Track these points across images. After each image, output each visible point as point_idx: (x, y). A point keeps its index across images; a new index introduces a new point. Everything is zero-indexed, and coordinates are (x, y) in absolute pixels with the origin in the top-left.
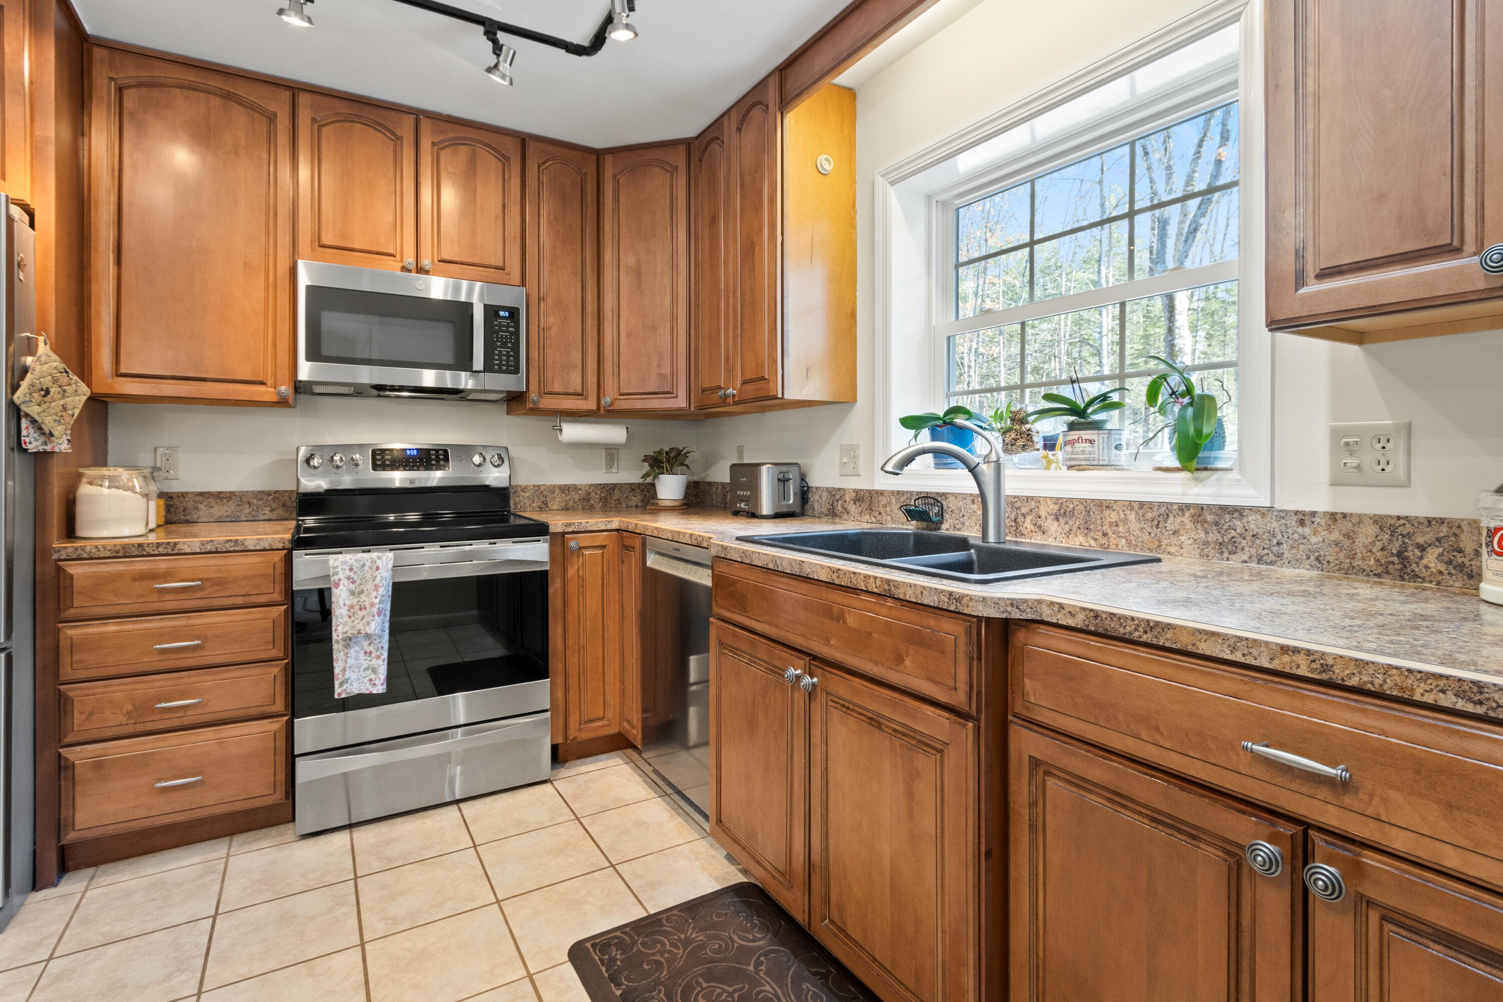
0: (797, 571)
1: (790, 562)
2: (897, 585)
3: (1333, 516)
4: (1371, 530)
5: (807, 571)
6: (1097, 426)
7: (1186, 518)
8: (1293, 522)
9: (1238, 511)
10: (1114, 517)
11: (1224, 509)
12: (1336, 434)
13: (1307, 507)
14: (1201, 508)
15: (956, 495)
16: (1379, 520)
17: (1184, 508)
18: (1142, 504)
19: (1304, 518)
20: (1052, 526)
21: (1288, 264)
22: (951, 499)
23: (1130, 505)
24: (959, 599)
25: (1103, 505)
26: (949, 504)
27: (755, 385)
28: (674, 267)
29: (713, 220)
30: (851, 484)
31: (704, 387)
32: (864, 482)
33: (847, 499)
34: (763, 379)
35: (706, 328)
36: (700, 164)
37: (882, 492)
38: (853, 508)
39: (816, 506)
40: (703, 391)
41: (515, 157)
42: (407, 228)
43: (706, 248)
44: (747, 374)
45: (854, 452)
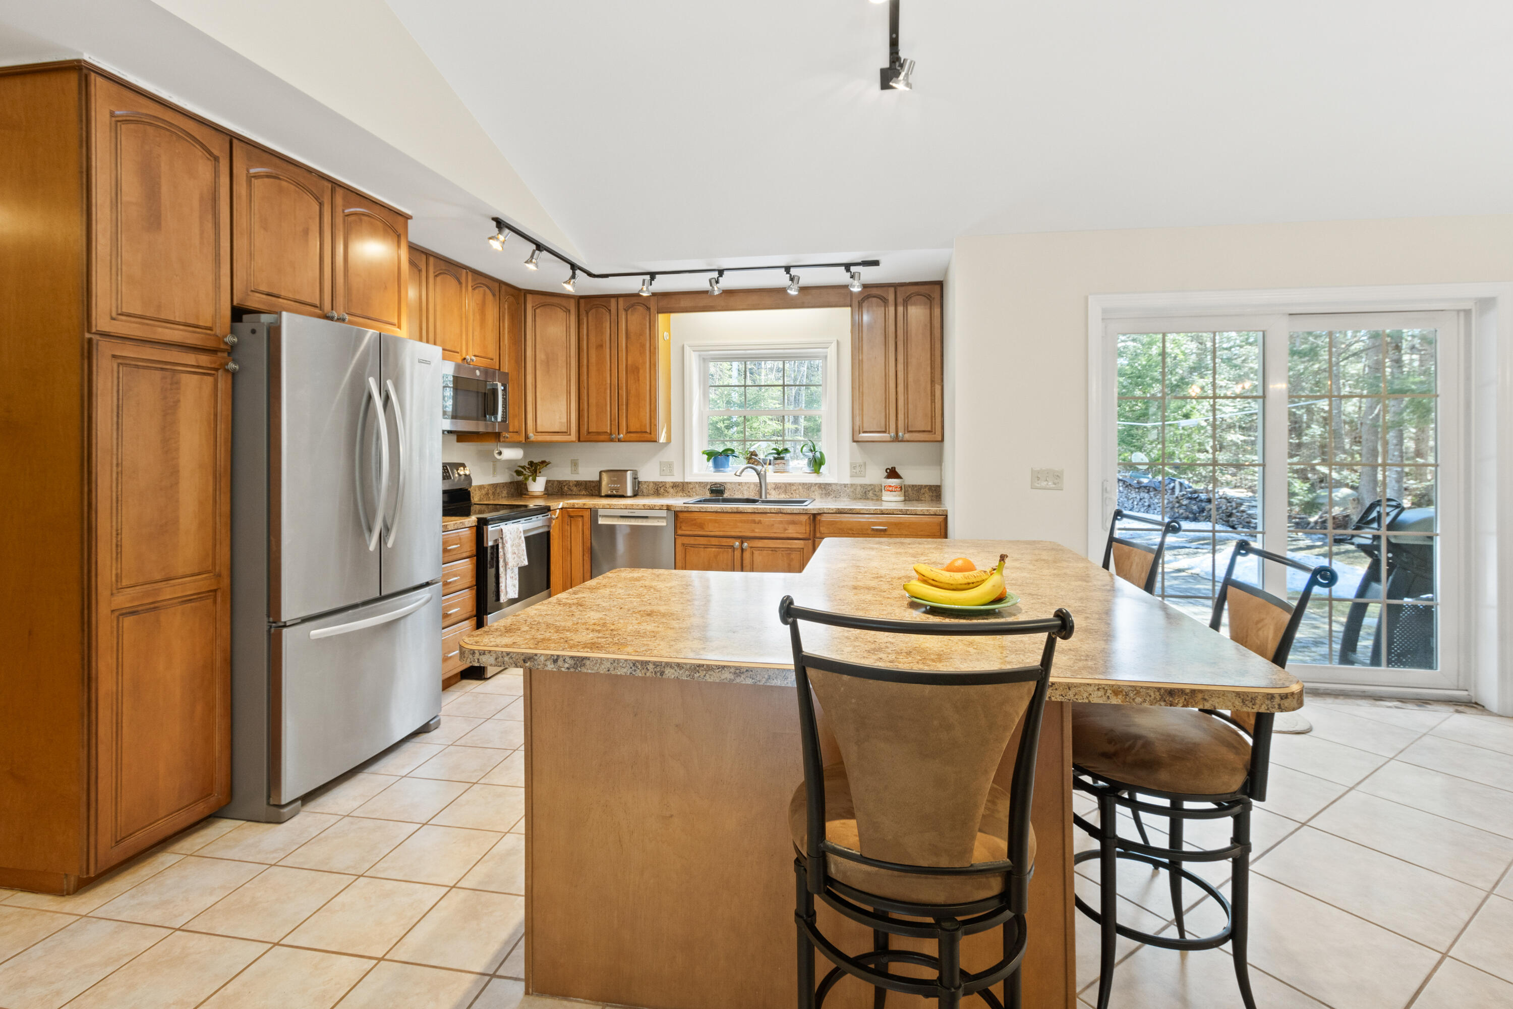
0: (736, 511)
1: (731, 508)
2: (783, 509)
3: (852, 485)
4: (859, 488)
5: (741, 510)
6: (782, 458)
7: (817, 487)
8: (843, 487)
9: (830, 485)
10: (795, 488)
11: (826, 484)
12: (851, 464)
13: (846, 483)
14: (820, 484)
15: (731, 483)
16: (861, 485)
17: (816, 484)
18: (803, 484)
19: (845, 485)
20: (773, 492)
21: (857, 428)
22: (728, 484)
23: (800, 484)
24: (806, 510)
25: (791, 484)
26: (728, 486)
27: (638, 435)
28: (568, 364)
29: (600, 346)
30: (669, 479)
31: (590, 431)
32: (677, 478)
33: (668, 486)
34: (646, 432)
35: (593, 401)
36: (587, 313)
37: (690, 483)
38: (671, 490)
39: (645, 491)
40: (589, 433)
41: (497, 294)
42: (464, 337)
43: (593, 359)
44: (632, 429)
45: (670, 465)
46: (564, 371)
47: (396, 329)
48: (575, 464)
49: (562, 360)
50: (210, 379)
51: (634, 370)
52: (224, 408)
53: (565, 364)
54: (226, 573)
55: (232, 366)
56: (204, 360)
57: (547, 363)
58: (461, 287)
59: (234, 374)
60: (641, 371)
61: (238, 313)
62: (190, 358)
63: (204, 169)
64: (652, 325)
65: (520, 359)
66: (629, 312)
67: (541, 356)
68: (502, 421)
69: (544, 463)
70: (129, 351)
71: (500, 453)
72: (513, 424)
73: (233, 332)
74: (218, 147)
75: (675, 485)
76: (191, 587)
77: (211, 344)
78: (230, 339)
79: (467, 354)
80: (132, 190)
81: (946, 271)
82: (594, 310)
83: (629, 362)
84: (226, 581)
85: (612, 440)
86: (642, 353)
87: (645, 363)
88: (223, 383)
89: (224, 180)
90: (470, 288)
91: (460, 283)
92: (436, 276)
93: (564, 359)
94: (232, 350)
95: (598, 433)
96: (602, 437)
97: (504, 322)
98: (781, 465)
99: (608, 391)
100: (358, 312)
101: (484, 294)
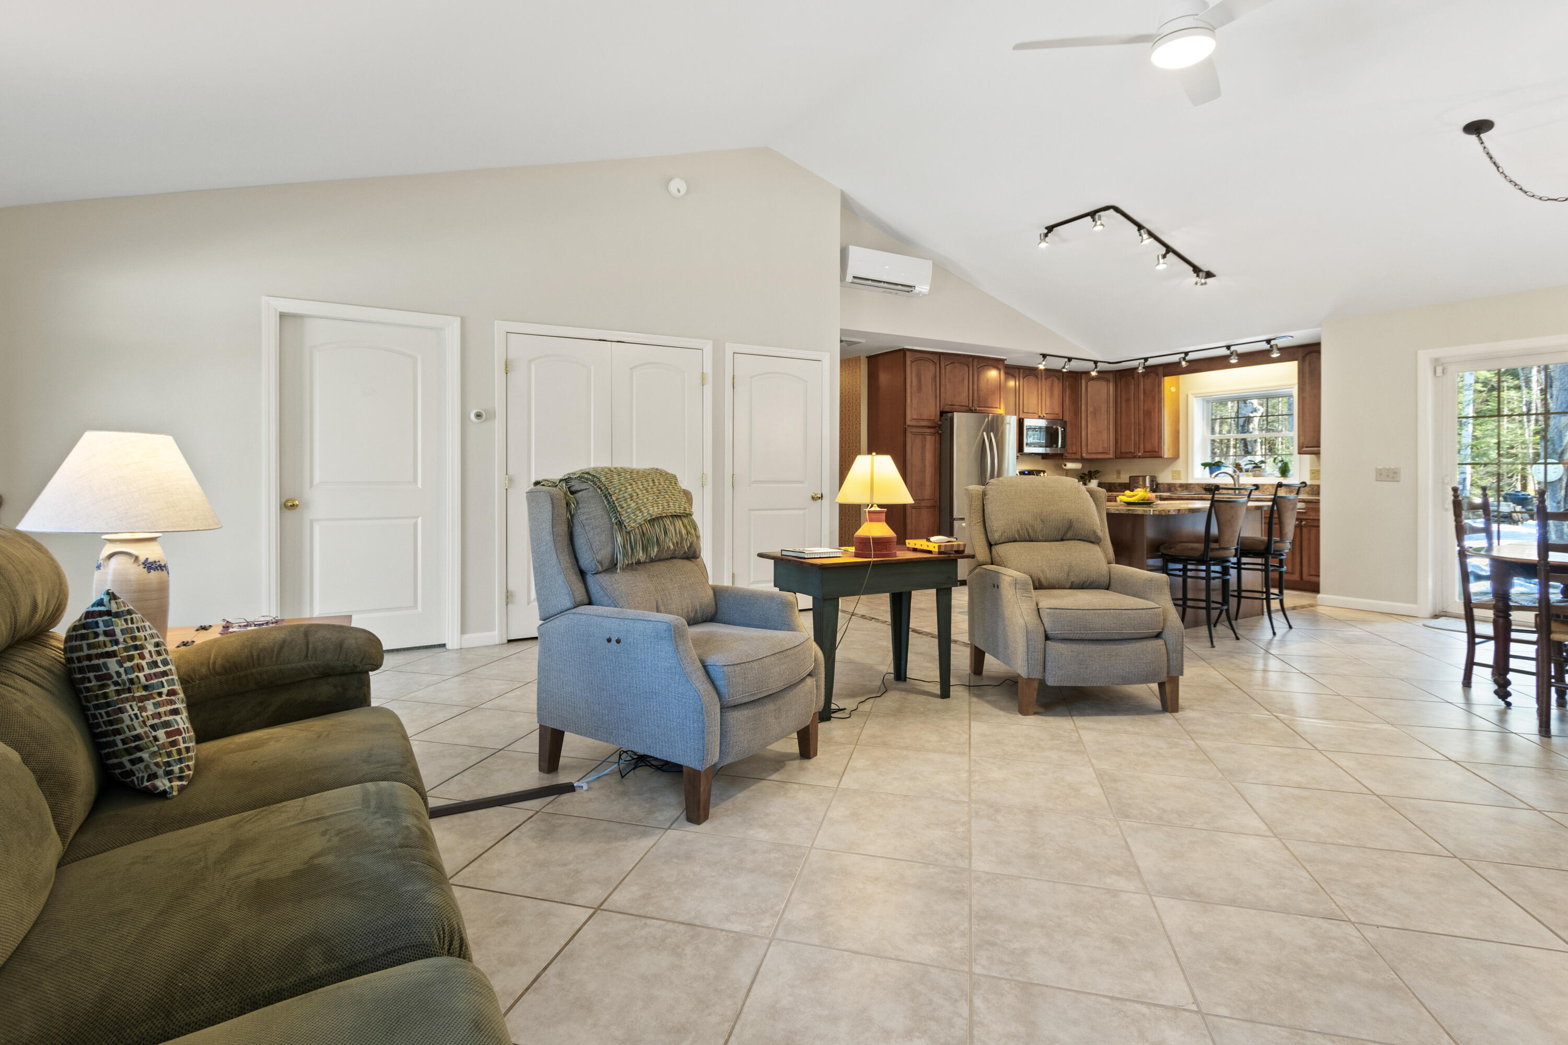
6: (1260, 467)
7: (1284, 485)
9: (1294, 484)
11: (1291, 484)
14: (1287, 484)
21: (1301, 445)
27: (1151, 453)
28: (1108, 412)
29: (1128, 400)
30: (1178, 482)
31: (1122, 451)
32: (1183, 481)
33: (1177, 486)
34: (1155, 451)
35: (1124, 433)
36: (1121, 380)
37: (1191, 484)
38: (1179, 489)
39: (1162, 489)
40: (1121, 453)
41: (1061, 379)
42: (1040, 405)
43: (1124, 408)
44: (1147, 450)
45: (1178, 473)
46: (1106, 416)
47: (999, 410)
48: (1119, 473)
49: (1104, 409)
50: (934, 437)
51: (1148, 414)
52: (938, 446)
53: (1106, 413)
54: (938, 501)
55: (940, 432)
56: (932, 430)
57: (1094, 413)
58: (1038, 382)
59: (940, 434)
60: (1152, 414)
61: (942, 413)
62: (928, 430)
63: (932, 368)
64: (1159, 385)
65: (1077, 412)
66: (1145, 378)
67: (1090, 409)
68: (1061, 447)
69: (1097, 472)
70: (914, 430)
71: (1065, 465)
72: (1071, 448)
73: (940, 420)
74: (936, 360)
75: (1182, 486)
76: (928, 503)
77: (934, 425)
78: (939, 423)
79: (1041, 413)
80: (915, 383)
81: (1320, 338)
82: (1124, 379)
83: (1145, 408)
84: (938, 503)
85: (1135, 457)
86: (1154, 401)
87: (1155, 408)
88: (938, 437)
89: (938, 369)
90: (1044, 379)
91: (1037, 378)
92: (1024, 378)
93: (1106, 409)
94: (940, 426)
95: (1127, 453)
96: (1128, 455)
97: (1066, 393)
98: (1257, 472)
99: (1133, 427)
100: (982, 405)
101: (1053, 381)
